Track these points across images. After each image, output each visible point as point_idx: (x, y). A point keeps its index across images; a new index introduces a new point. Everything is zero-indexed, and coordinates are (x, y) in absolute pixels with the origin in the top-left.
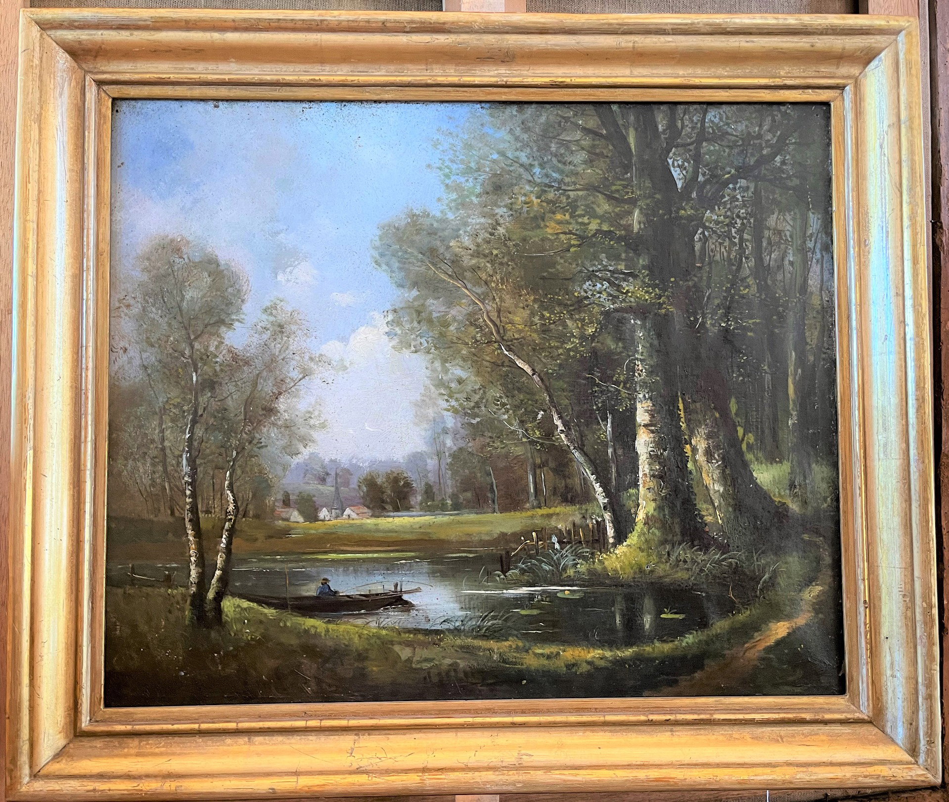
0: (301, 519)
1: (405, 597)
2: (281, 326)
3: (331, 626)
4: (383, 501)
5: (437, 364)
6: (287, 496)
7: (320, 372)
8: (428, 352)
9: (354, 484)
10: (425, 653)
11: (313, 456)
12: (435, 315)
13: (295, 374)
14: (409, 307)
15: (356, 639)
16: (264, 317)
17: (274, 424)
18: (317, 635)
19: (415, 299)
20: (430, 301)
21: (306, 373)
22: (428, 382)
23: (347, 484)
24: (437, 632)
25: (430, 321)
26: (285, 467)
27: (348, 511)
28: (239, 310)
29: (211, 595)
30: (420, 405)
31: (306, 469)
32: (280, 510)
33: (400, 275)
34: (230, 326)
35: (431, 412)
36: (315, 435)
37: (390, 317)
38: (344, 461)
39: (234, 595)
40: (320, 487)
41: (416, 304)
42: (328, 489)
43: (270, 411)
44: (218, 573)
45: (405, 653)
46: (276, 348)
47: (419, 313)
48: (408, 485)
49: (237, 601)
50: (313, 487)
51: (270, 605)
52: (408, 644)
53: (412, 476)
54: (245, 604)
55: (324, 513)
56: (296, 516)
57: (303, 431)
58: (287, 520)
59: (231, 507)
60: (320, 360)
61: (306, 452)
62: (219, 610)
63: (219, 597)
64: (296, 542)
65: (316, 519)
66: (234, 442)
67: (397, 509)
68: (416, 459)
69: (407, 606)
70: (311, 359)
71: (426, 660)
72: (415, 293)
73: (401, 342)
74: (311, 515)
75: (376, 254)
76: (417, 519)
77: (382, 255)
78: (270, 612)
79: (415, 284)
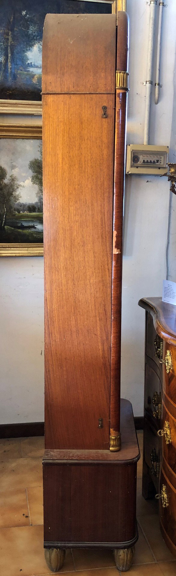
0: (17, 213)
1: (35, 226)
2: (13, 179)
3: (23, 231)
4: (31, 210)
5: (40, 187)
6: (15, 209)
7: (20, 188)
8: (38, 184)
9: (26, 207)
10: (38, 235)
11: (19, 202)
12: (39, 178)
13: (16, 188)
14: (35, 176)
15: (27, 233)
16: (10, 177)
17: (12, 197)
18: (21, 232)
19: (36, 175)
20: (39, 175)
21: (18, 188)
22: (38, 190)
23: (25, 207)
24: (40, 232)
25: (39, 179)
26: (14, 204)
27: (25, 212)
28: (6, 176)
29: (3, 225)
30: (37, 194)
31: (18, 204)
32: (14, 211)
33: (33, 171)
34: (4, 179)
35: (39, 195)
36: (19, 199)
37: (32, 178)
38: (24, 203)
39: (6, 226)
40: (21, 208)
41: (36, 176)
42: (22, 208)
43: (12, 194)
44: (4, 222)
45: (35, 235)
46: (12, 183)
47: (37, 177)
48: (35, 207)
49: (7, 226)
50: (19, 207)
51: (12, 227)
52: (36, 234)
53: (36, 206)
54: (9, 227)
55: (21, 212)
56: (16, 212)
57: (17, 198)
58: (15, 213)
59: (6, 211)
60: (20, 185)
61: (18, 202)
62: (4, 228)
63: (4, 226)
64: (17, 217)
65: (20, 213)
66: (6, 200)
67: (33, 212)
68: (36, 203)
69: (36, 228)
70: (18, 185)
71: (39, 237)
72: (36, 174)
73: (34, 182)
74: (19, 212)
75: (29, 166)
76: (37, 213)
77: (30, 167)
78: (13, 228)
79: (36, 172)
